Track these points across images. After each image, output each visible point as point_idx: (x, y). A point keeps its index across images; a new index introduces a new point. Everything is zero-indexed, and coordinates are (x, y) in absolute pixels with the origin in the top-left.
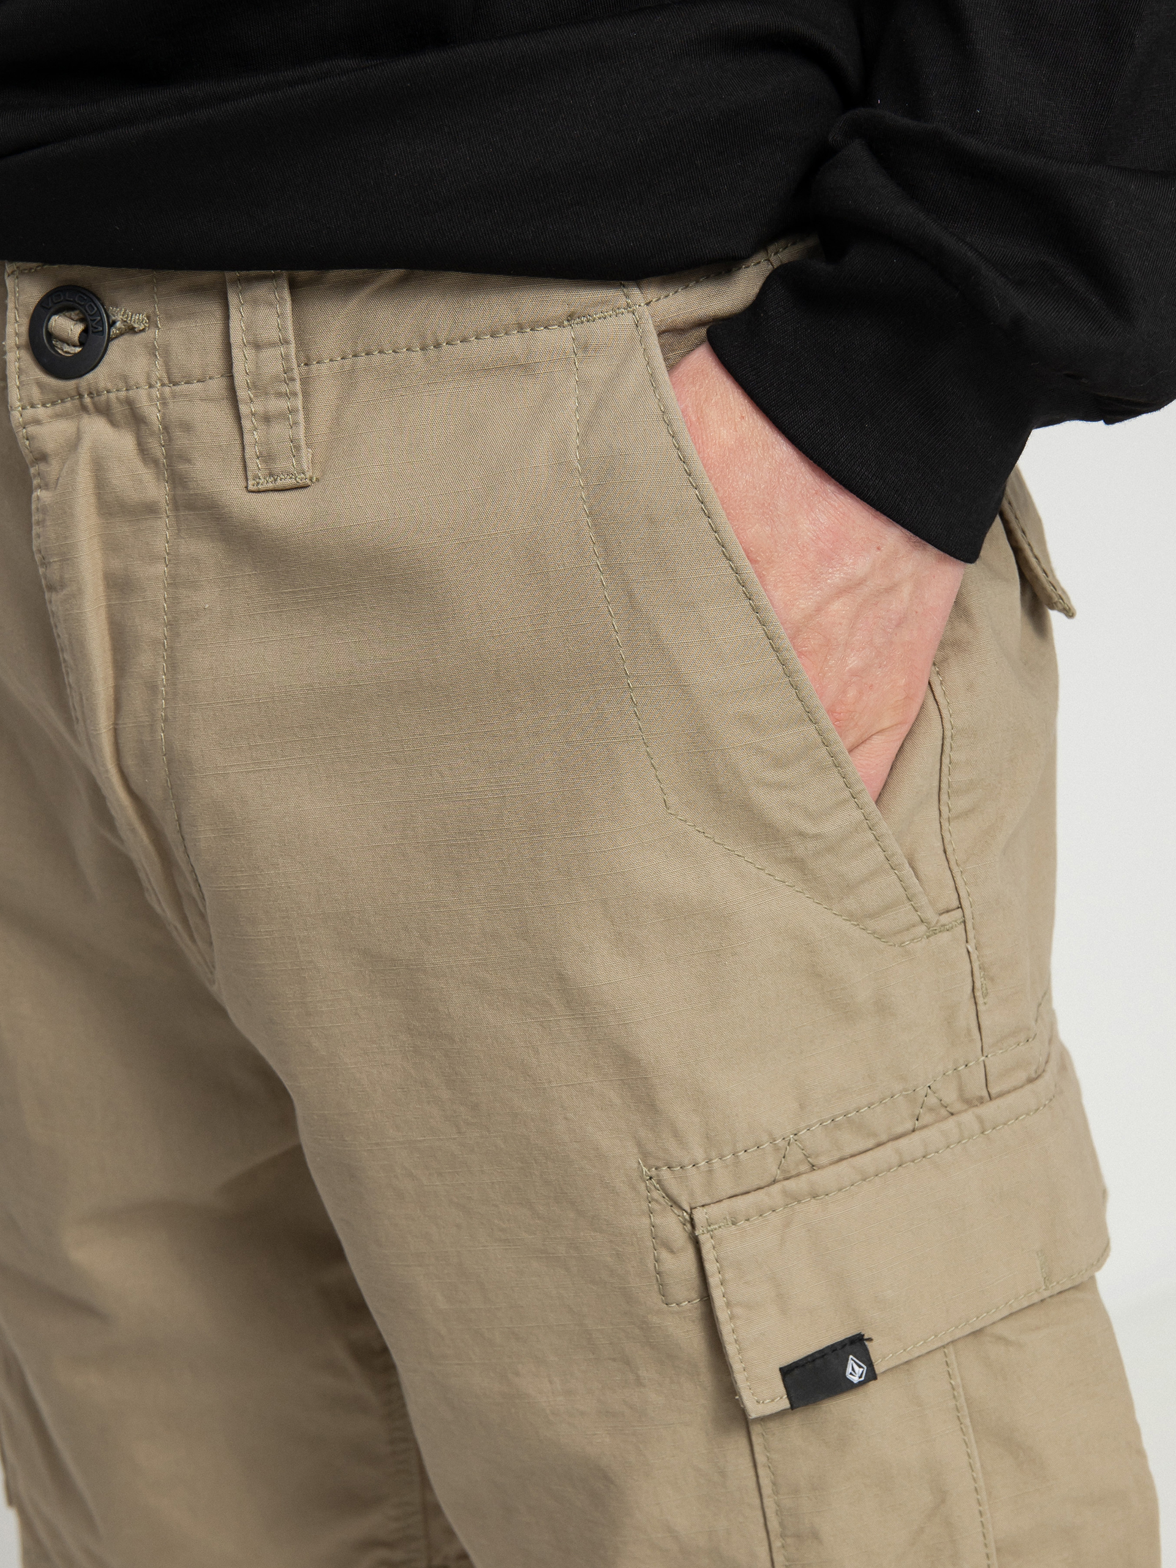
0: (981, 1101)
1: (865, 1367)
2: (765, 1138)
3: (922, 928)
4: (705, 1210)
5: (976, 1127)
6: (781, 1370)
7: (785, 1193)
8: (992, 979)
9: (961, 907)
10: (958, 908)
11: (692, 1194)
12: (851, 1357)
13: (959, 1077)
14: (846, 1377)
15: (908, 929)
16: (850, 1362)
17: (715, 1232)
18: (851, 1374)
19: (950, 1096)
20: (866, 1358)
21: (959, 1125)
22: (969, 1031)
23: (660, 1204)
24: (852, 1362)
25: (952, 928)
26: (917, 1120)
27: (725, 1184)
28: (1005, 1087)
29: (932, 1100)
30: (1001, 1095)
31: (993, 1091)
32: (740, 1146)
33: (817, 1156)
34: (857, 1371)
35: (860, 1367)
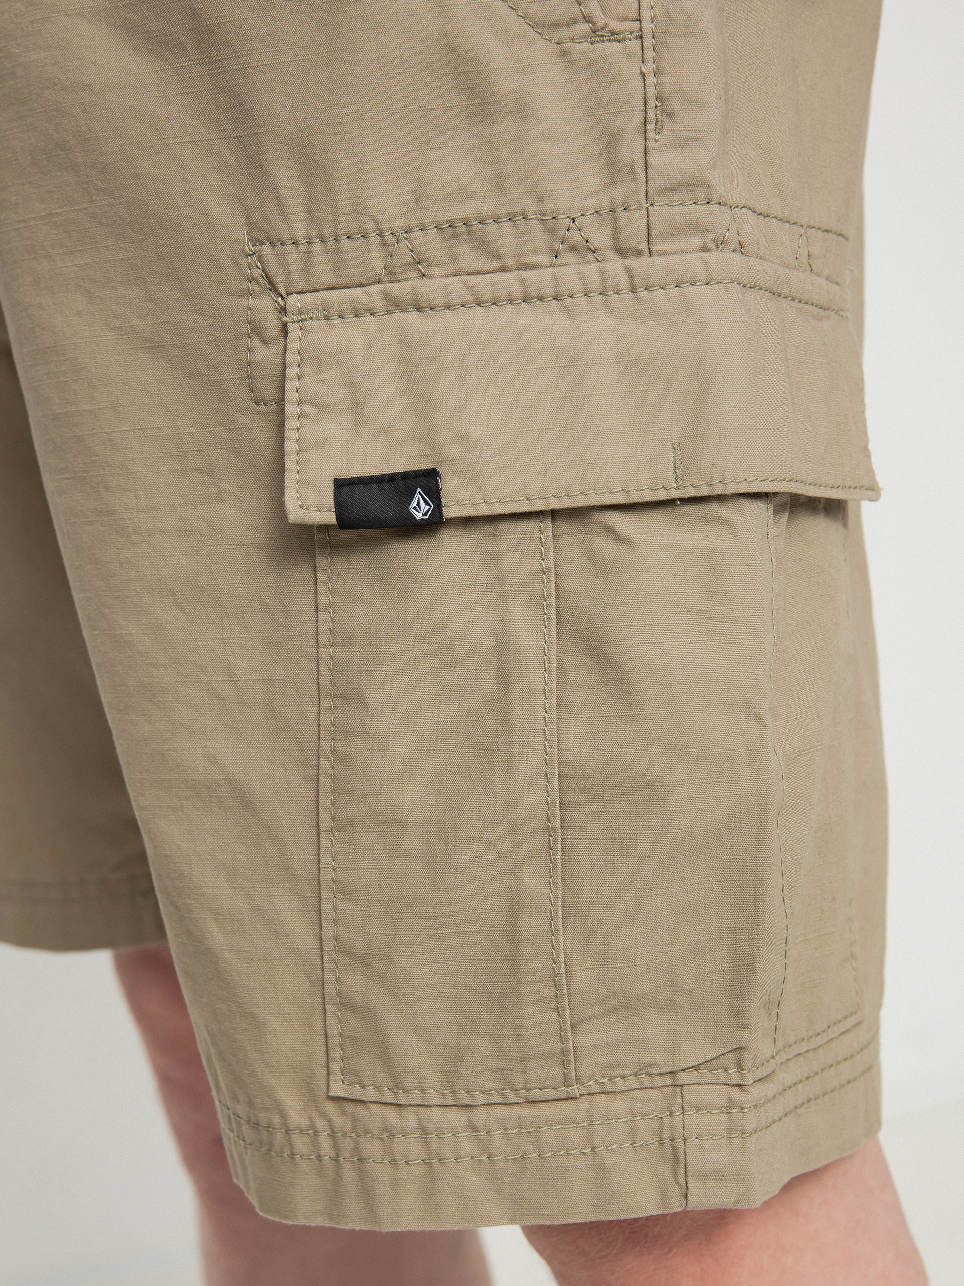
0: (639, 253)
1: (433, 506)
2: (370, 226)
3: (585, 28)
4: (299, 297)
5: (624, 282)
6: (336, 480)
7: (386, 296)
8: (670, 115)
9: (640, 20)
10: (638, 20)
11: (288, 276)
12: (419, 490)
13: (615, 220)
14: (408, 508)
15: (568, 25)
16: (417, 496)
17: (305, 323)
18: (415, 508)
19: (601, 238)
20: (434, 495)
21: (602, 272)
22: (632, 171)
23: (258, 284)
24: (419, 495)
25: (624, 39)
26: (556, 257)
27: (324, 273)
28: (668, 246)
29: (575, 236)
30: (664, 253)
31: (654, 248)
32: (343, 229)
33: (429, 264)
34: (422, 509)
35: (427, 503)
